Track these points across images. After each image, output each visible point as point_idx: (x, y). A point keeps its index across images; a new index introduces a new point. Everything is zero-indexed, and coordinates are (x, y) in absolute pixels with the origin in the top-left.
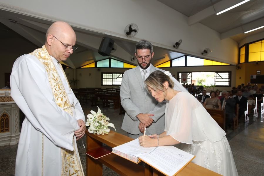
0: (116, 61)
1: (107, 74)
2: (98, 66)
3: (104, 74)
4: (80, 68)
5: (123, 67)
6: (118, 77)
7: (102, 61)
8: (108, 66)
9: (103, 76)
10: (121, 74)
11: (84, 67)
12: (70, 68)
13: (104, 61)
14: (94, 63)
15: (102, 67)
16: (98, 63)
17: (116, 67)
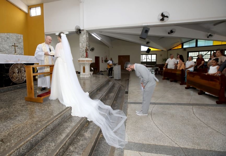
0: (205, 40)
1: (194, 53)
2: (184, 47)
3: (189, 53)
4: (170, 50)
5: (212, 45)
6: (205, 55)
7: (189, 42)
8: (195, 46)
9: (189, 54)
10: (210, 52)
11: (173, 49)
12: (162, 50)
13: (190, 42)
14: (181, 45)
15: (188, 47)
16: (184, 44)
17: (204, 46)
